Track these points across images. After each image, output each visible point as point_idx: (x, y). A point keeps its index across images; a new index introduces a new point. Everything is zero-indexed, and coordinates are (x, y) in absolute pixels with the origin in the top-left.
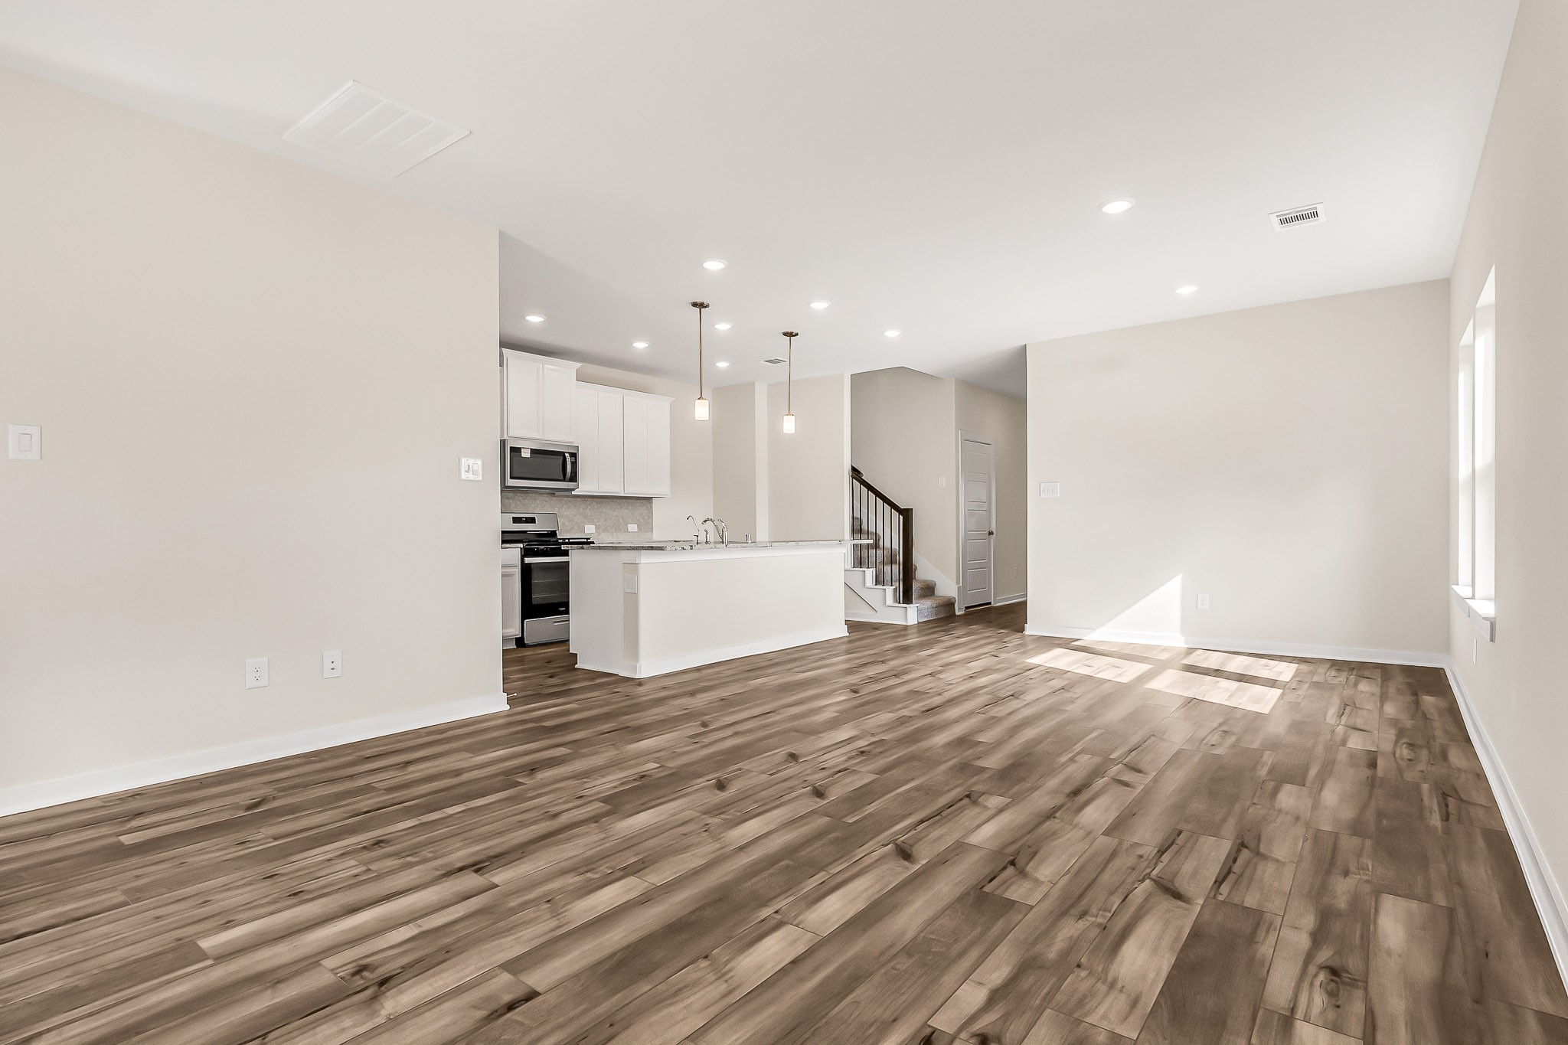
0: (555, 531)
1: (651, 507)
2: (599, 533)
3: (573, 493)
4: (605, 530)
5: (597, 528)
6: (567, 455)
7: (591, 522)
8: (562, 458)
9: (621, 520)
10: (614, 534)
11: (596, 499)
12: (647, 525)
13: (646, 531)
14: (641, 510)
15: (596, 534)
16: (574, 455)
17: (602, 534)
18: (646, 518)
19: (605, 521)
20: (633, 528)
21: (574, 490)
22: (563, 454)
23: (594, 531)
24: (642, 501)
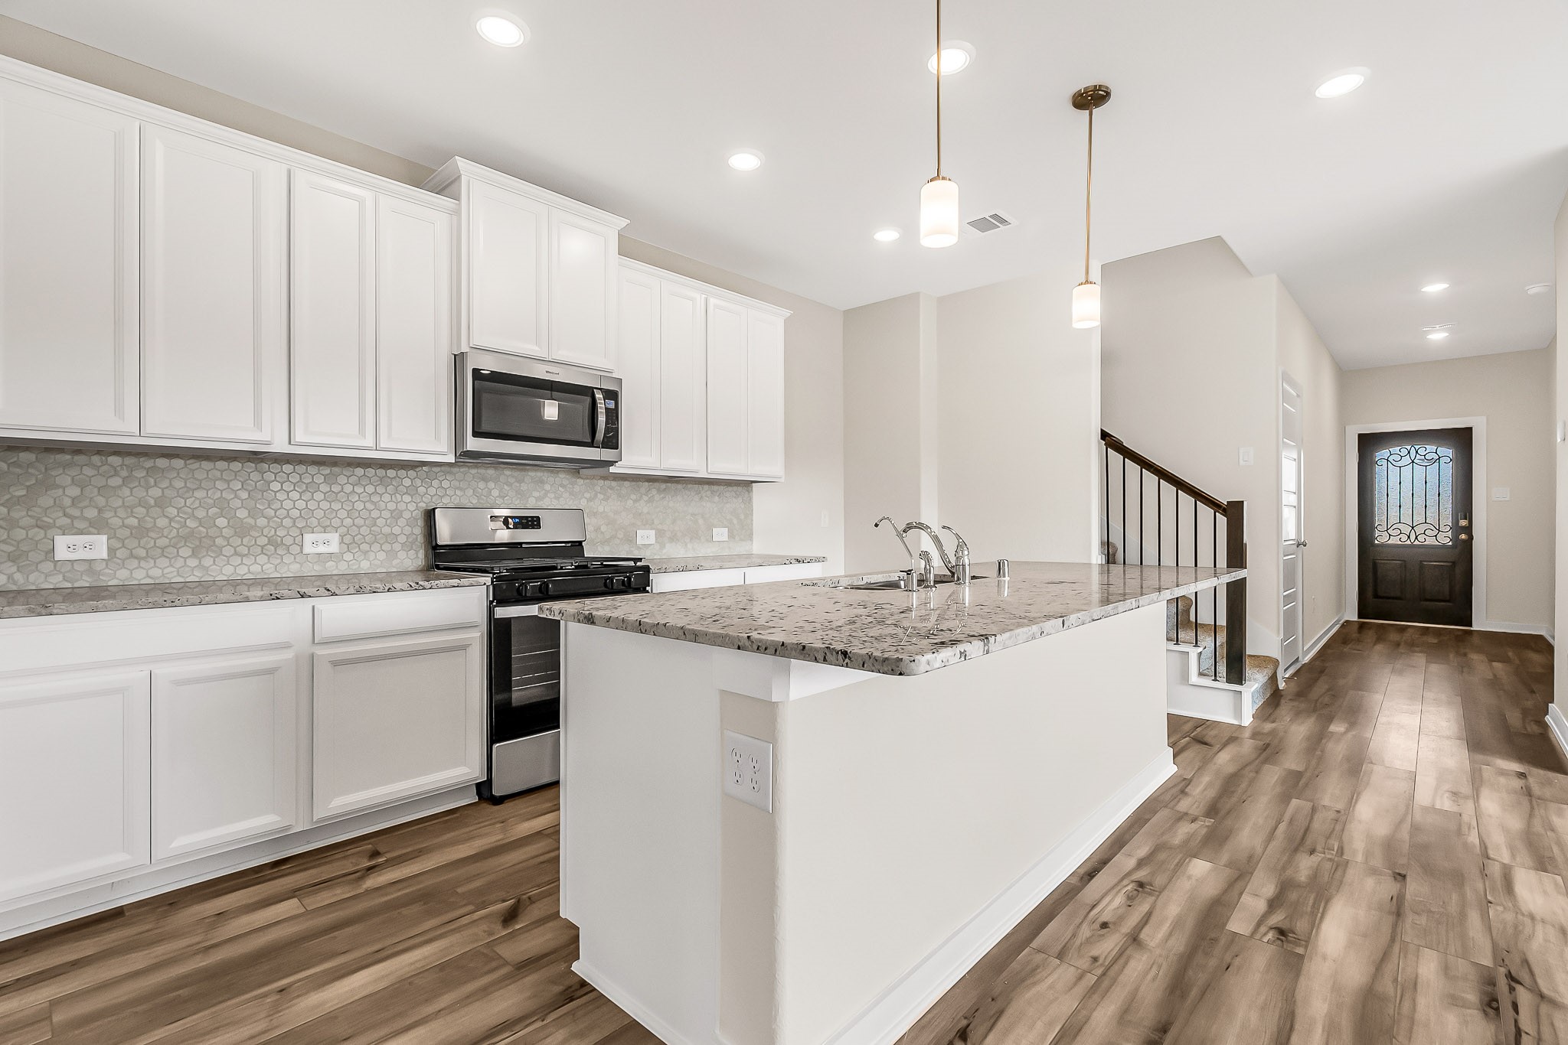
0: (580, 543)
1: (751, 499)
2: (663, 546)
3: (612, 469)
4: (673, 539)
5: (660, 534)
6: (599, 396)
7: (648, 524)
8: (588, 400)
9: (701, 521)
10: (689, 546)
11: (657, 485)
12: (743, 529)
13: (742, 540)
14: (732, 502)
15: (657, 547)
16: (612, 395)
17: (668, 545)
18: (742, 517)
19: (674, 522)
20: (720, 534)
21: (612, 463)
22: (588, 391)
23: (652, 540)
24: (735, 488)
